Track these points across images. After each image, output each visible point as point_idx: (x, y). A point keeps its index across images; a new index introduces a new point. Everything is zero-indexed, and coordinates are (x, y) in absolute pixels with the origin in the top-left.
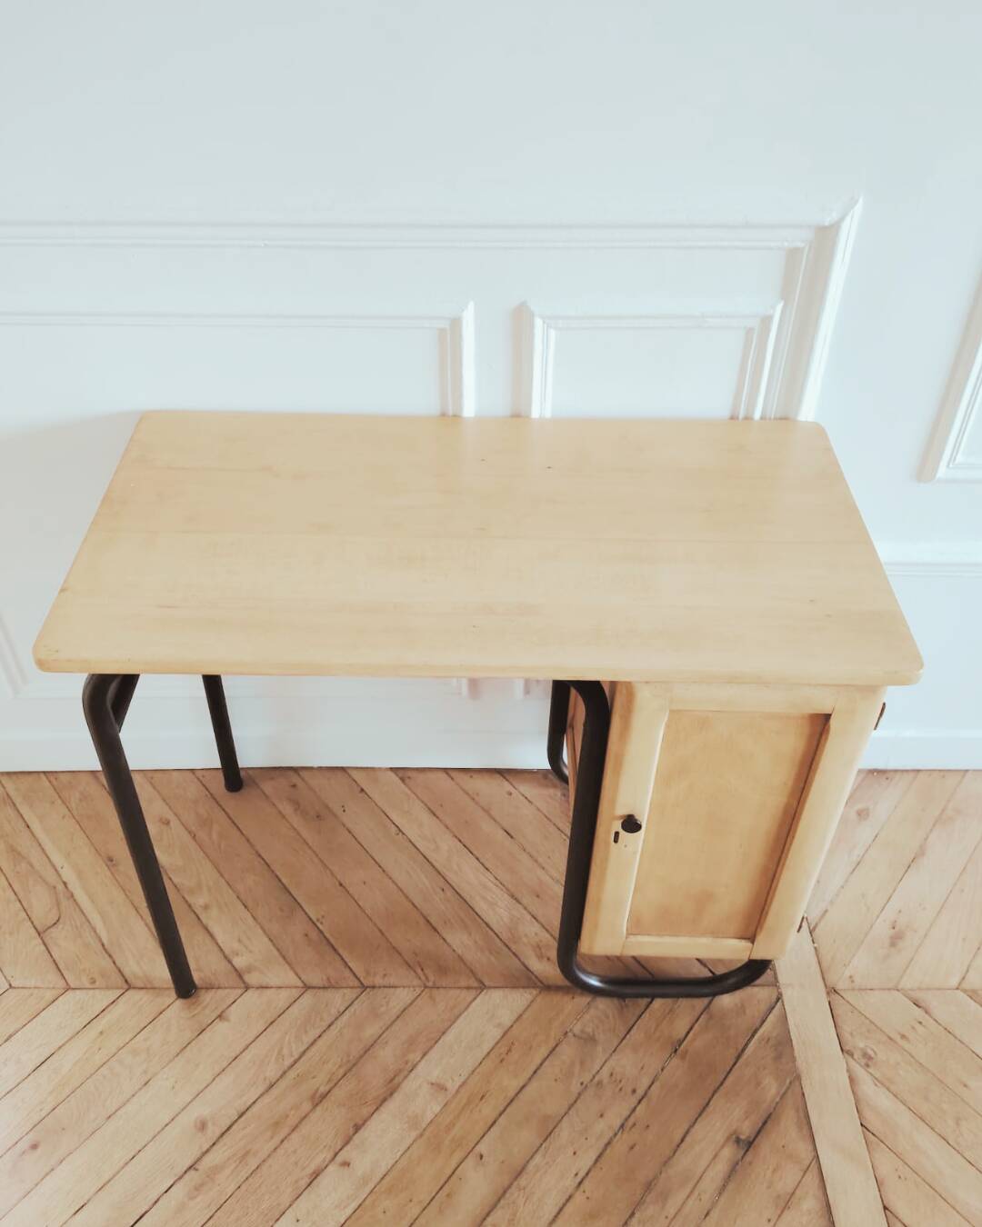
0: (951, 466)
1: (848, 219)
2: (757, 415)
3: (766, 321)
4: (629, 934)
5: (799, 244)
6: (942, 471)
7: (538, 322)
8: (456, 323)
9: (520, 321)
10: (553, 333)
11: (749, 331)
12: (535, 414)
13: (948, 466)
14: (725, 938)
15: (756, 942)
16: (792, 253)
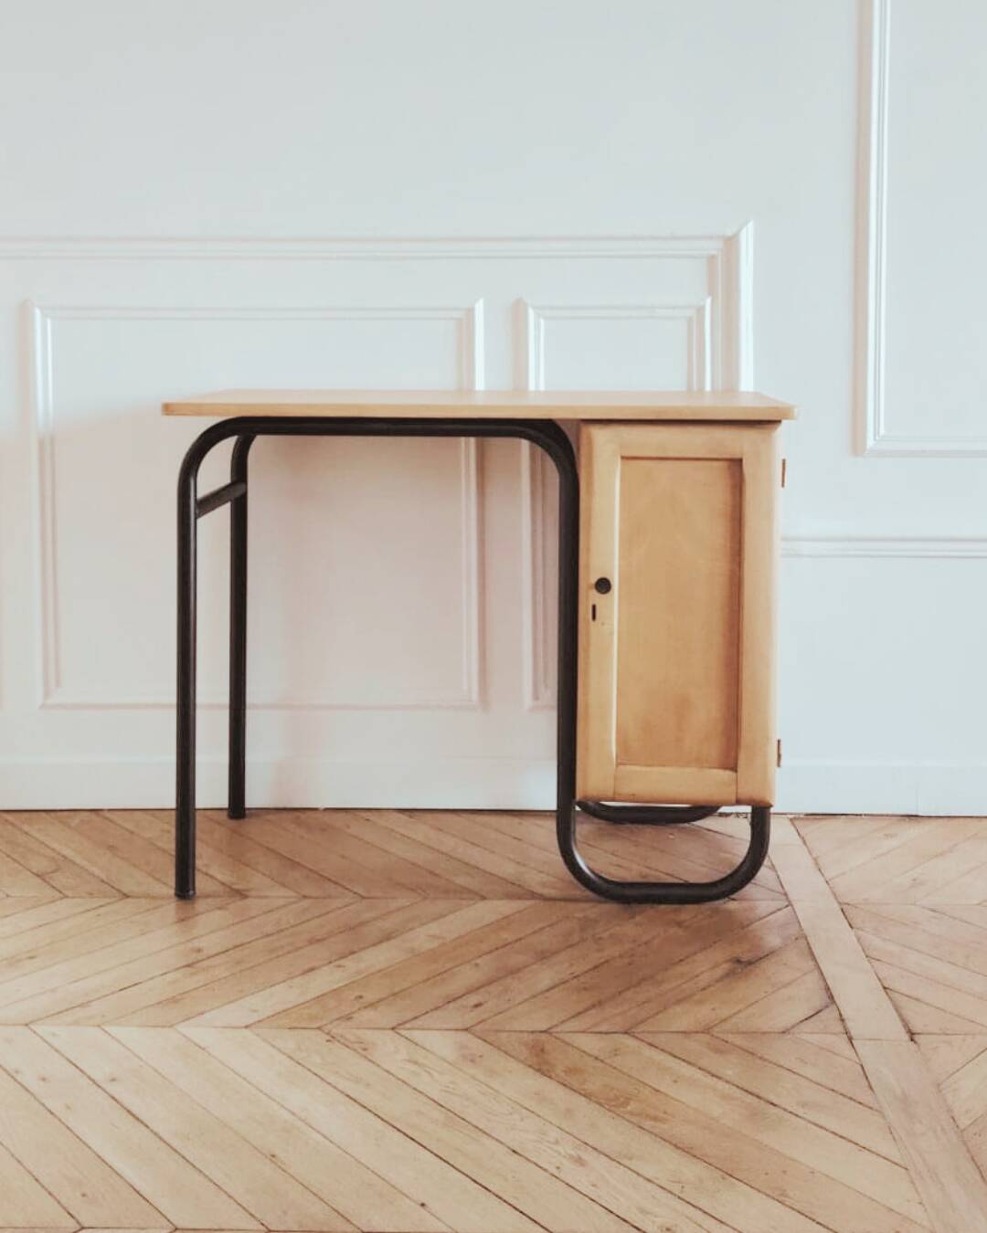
0: (877, 438)
1: (744, 231)
2: (708, 388)
3: (701, 310)
4: (618, 764)
5: (713, 252)
6: (870, 443)
7: (531, 313)
8: (470, 312)
9: (517, 313)
10: (542, 321)
11: (690, 320)
12: (532, 387)
13: (875, 439)
14: (710, 768)
15: (739, 770)
16: (712, 258)
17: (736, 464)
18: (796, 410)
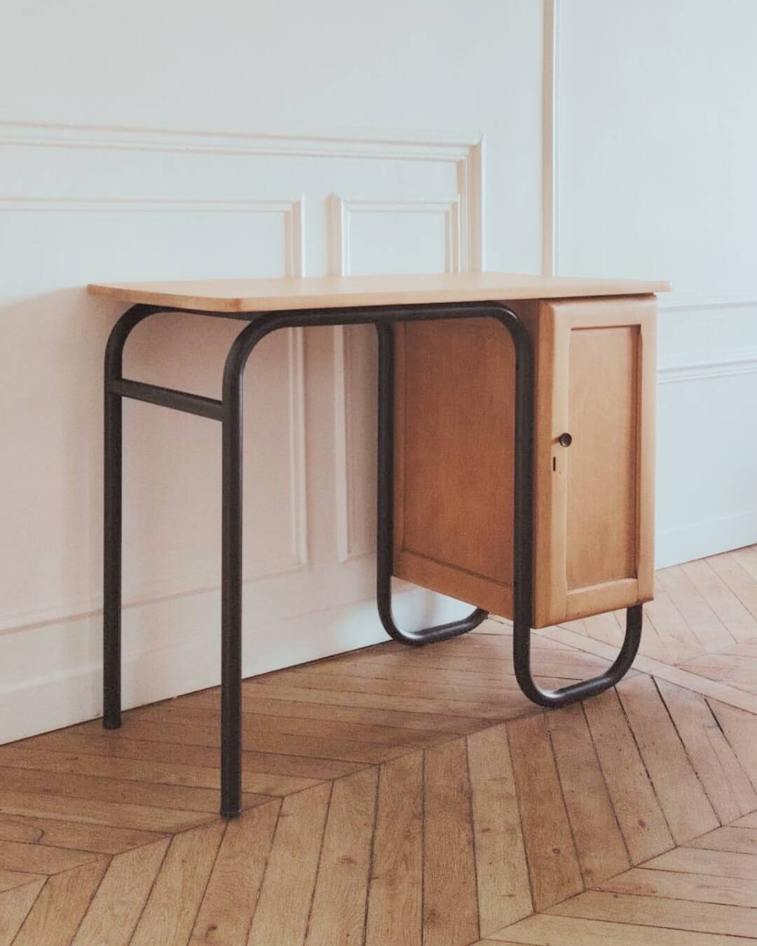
3: (455, 206)
5: (463, 158)
7: (343, 207)
8: (297, 205)
10: (349, 214)
11: (447, 214)
14: (620, 579)
15: (639, 576)
16: (460, 164)
17: (636, 330)
18: (671, 284)
